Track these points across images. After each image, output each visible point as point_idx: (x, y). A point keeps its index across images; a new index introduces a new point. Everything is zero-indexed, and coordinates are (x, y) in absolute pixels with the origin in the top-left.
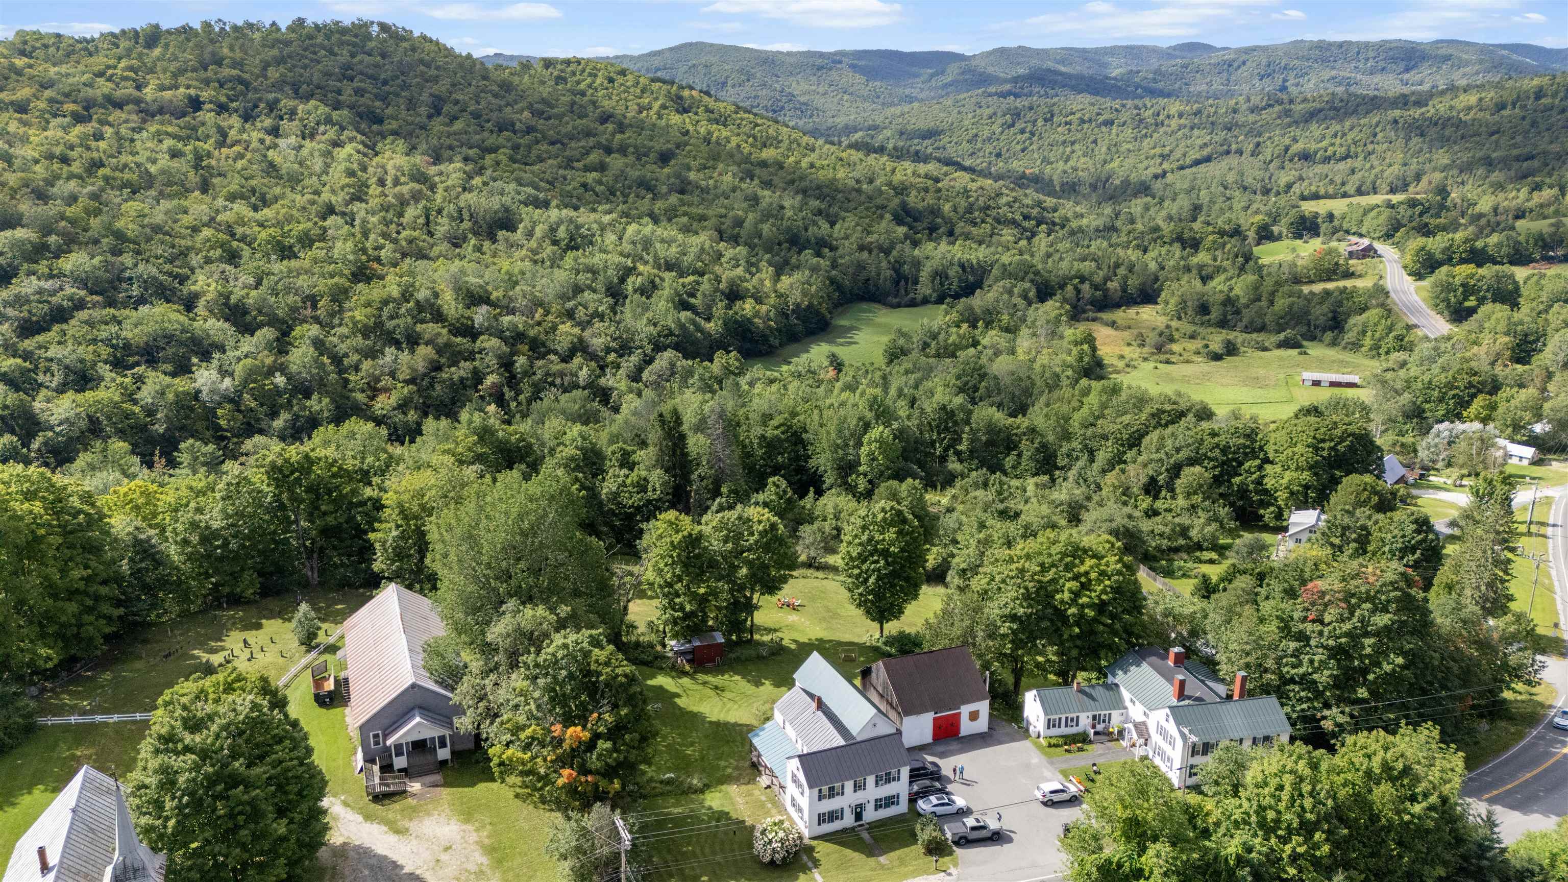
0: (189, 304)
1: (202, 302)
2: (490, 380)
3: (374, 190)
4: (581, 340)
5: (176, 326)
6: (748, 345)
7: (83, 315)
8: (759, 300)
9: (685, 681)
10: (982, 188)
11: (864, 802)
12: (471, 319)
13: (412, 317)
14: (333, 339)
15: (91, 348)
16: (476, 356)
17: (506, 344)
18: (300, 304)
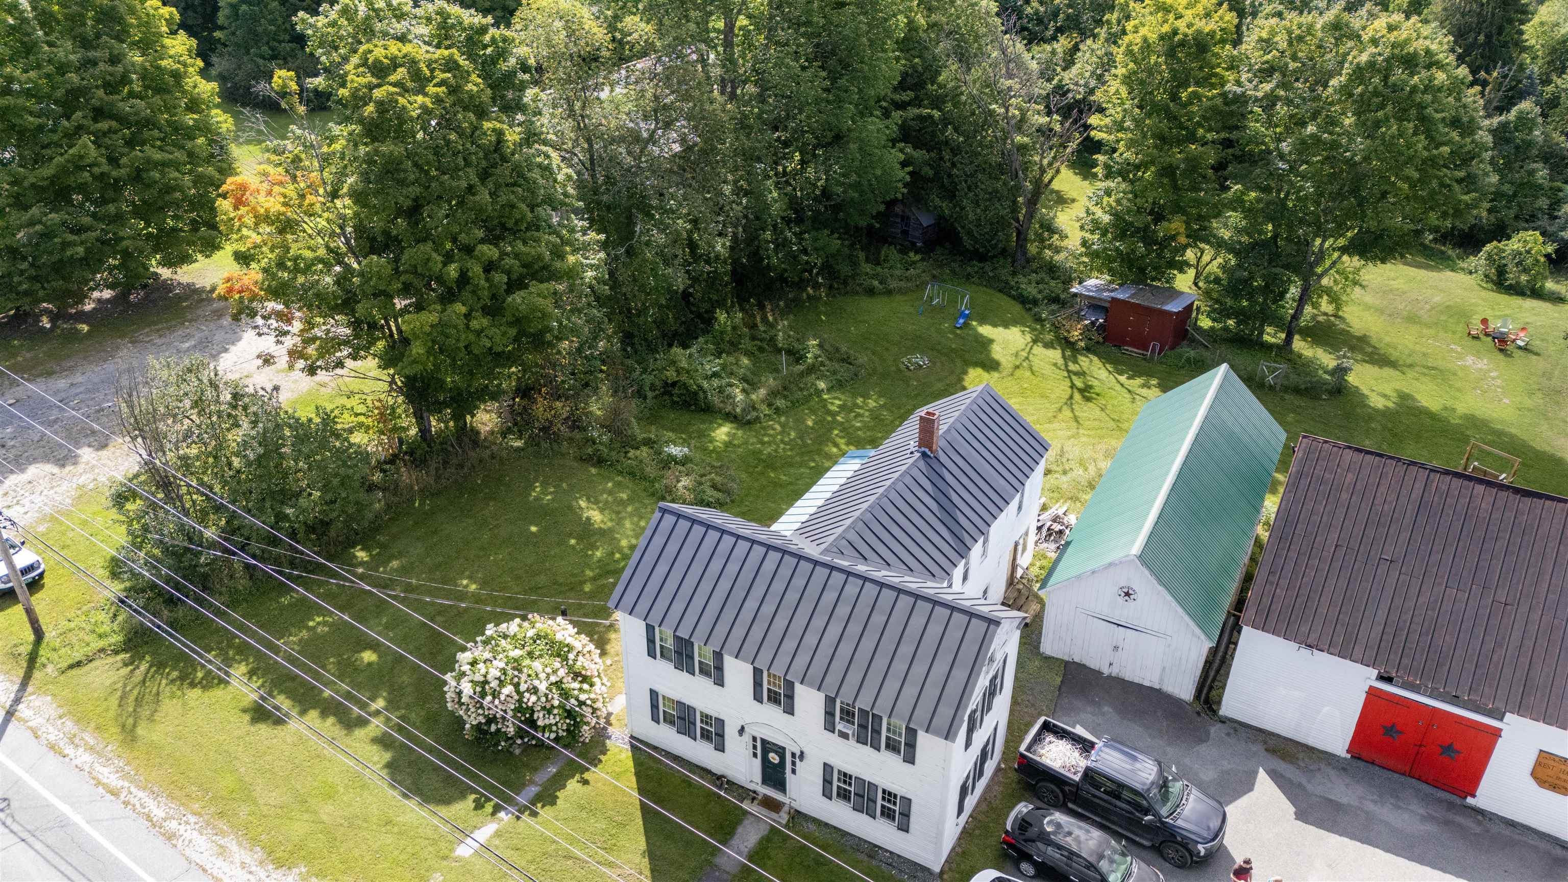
9: (1049, 356)
11: (790, 747)
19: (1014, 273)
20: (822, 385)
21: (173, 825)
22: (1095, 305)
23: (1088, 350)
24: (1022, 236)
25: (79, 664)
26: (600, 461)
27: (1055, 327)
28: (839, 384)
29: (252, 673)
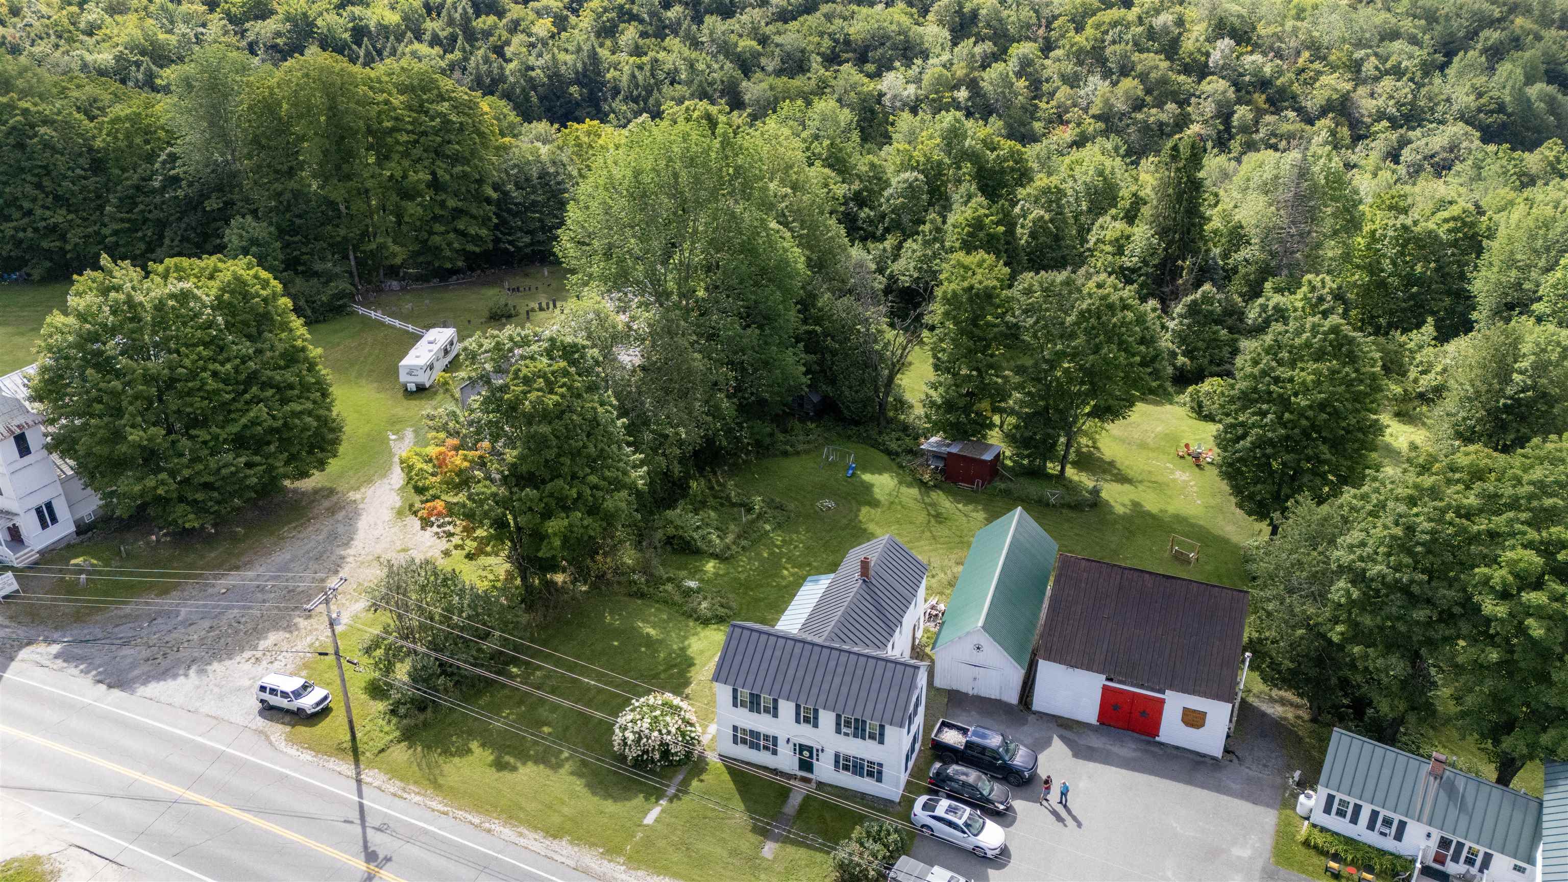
5: (894, 27)
9: (911, 493)
11: (815, 746)
12: (1208, 55)
13: (1136, 44)
14: (1047, 62)
15: (817, 39)
16: (1193, 100)
17: (1238, 90)
18: (1034, 20)
19: (880, 433)
20: (768, 527)
21: (487, 825)
22: (937, 456)
23: (935, 486)
24: (883, 407)
25: (383, 750)
26: (642, 596)
27: (913, 472)
28: (779, 526)
29: (483, 745)
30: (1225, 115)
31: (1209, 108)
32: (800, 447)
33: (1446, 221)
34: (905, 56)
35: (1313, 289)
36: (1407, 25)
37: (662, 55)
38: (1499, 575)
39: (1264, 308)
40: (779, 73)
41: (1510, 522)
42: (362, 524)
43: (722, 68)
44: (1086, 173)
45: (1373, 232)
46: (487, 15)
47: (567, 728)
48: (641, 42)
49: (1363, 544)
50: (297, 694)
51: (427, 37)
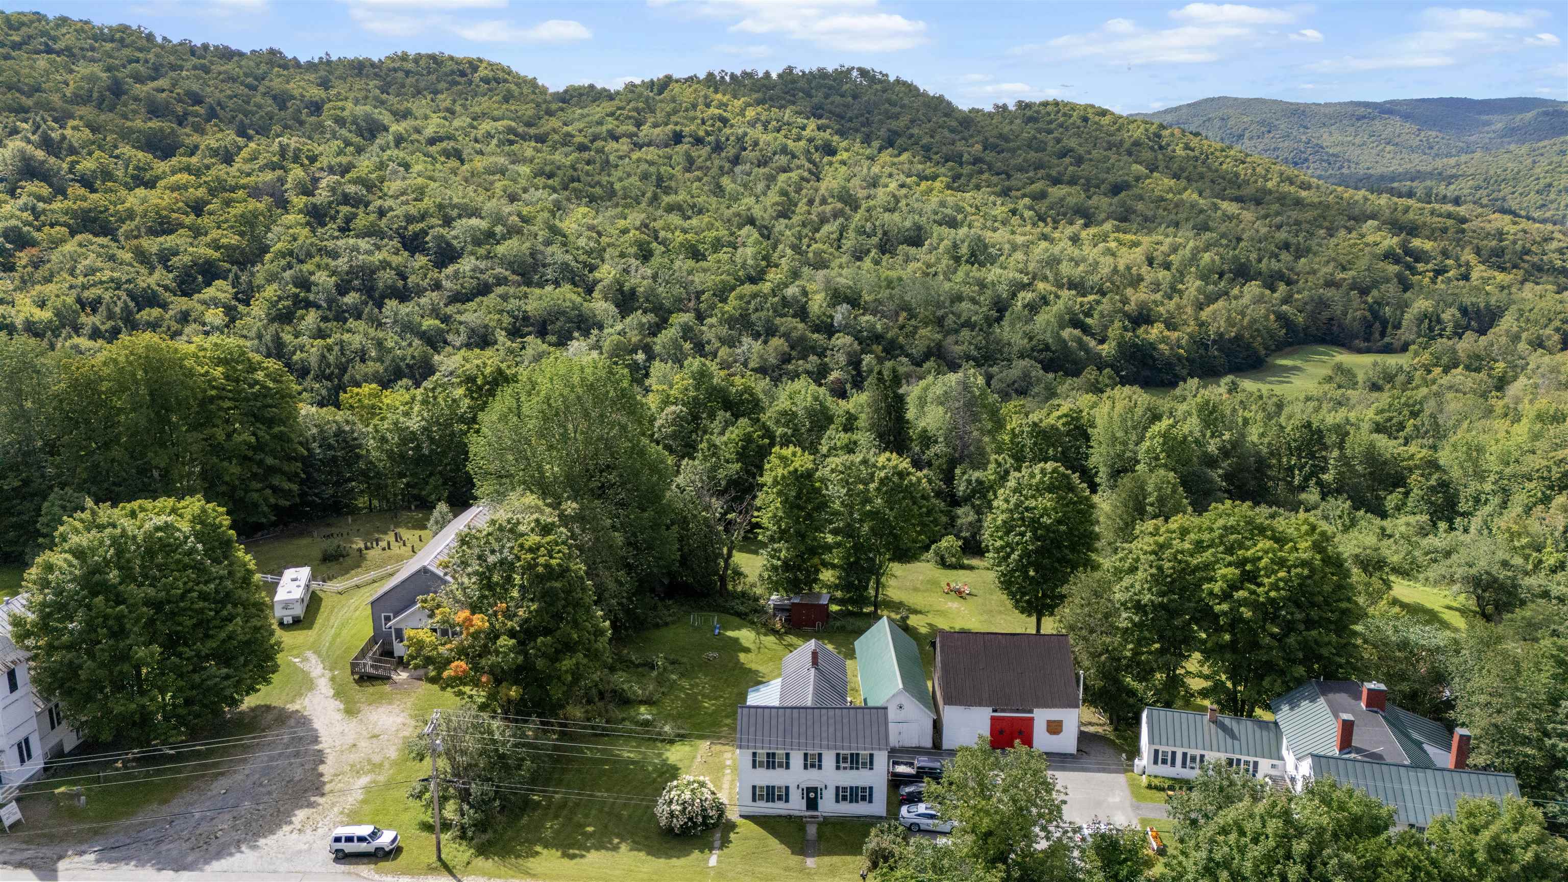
0: (590, 291)
1: (599, 287)
2: (834, 375)
3: (802, 207)
4: (939, 345)
5: (568, 304)
6: (1147, 373)
7: (500, 290)
8: (1170, 325)
9: (770, 640)
10: (1525, 232)
11: (820, 785)
12: (832, 317)
13: (775, 311)
14: (704, 328)
15: (497, 317)
16: (829, 353)
17: (860, 344)
18: (684, 296)
19: (726, 602)
20: (674, 677)
22: (778, 609)
23: (787, 633)
24: (723, 579)
25: (470, 863)
27: (765, 625)
28: (682, 675)
29: (546, 847)
30: (855, 362)
31: (842, 359)
32: (669, 619)
33: (1059, 418)
34: (579, 328)
35: (999, 464)
36: (966, 290)
37: (346, 337)
38: (1217, 587)
39: (969, 482)
40: (468, 346)
41: (1213, 555)
42: (318, 724)
43: (410, 345)
44: (805, 400)
45: (1013, 430)
46: (152, 307)
47: (606, 827)
48: (323, 325)
49: (1132, 586)
50: (374, 835)
51: (87, 330)
